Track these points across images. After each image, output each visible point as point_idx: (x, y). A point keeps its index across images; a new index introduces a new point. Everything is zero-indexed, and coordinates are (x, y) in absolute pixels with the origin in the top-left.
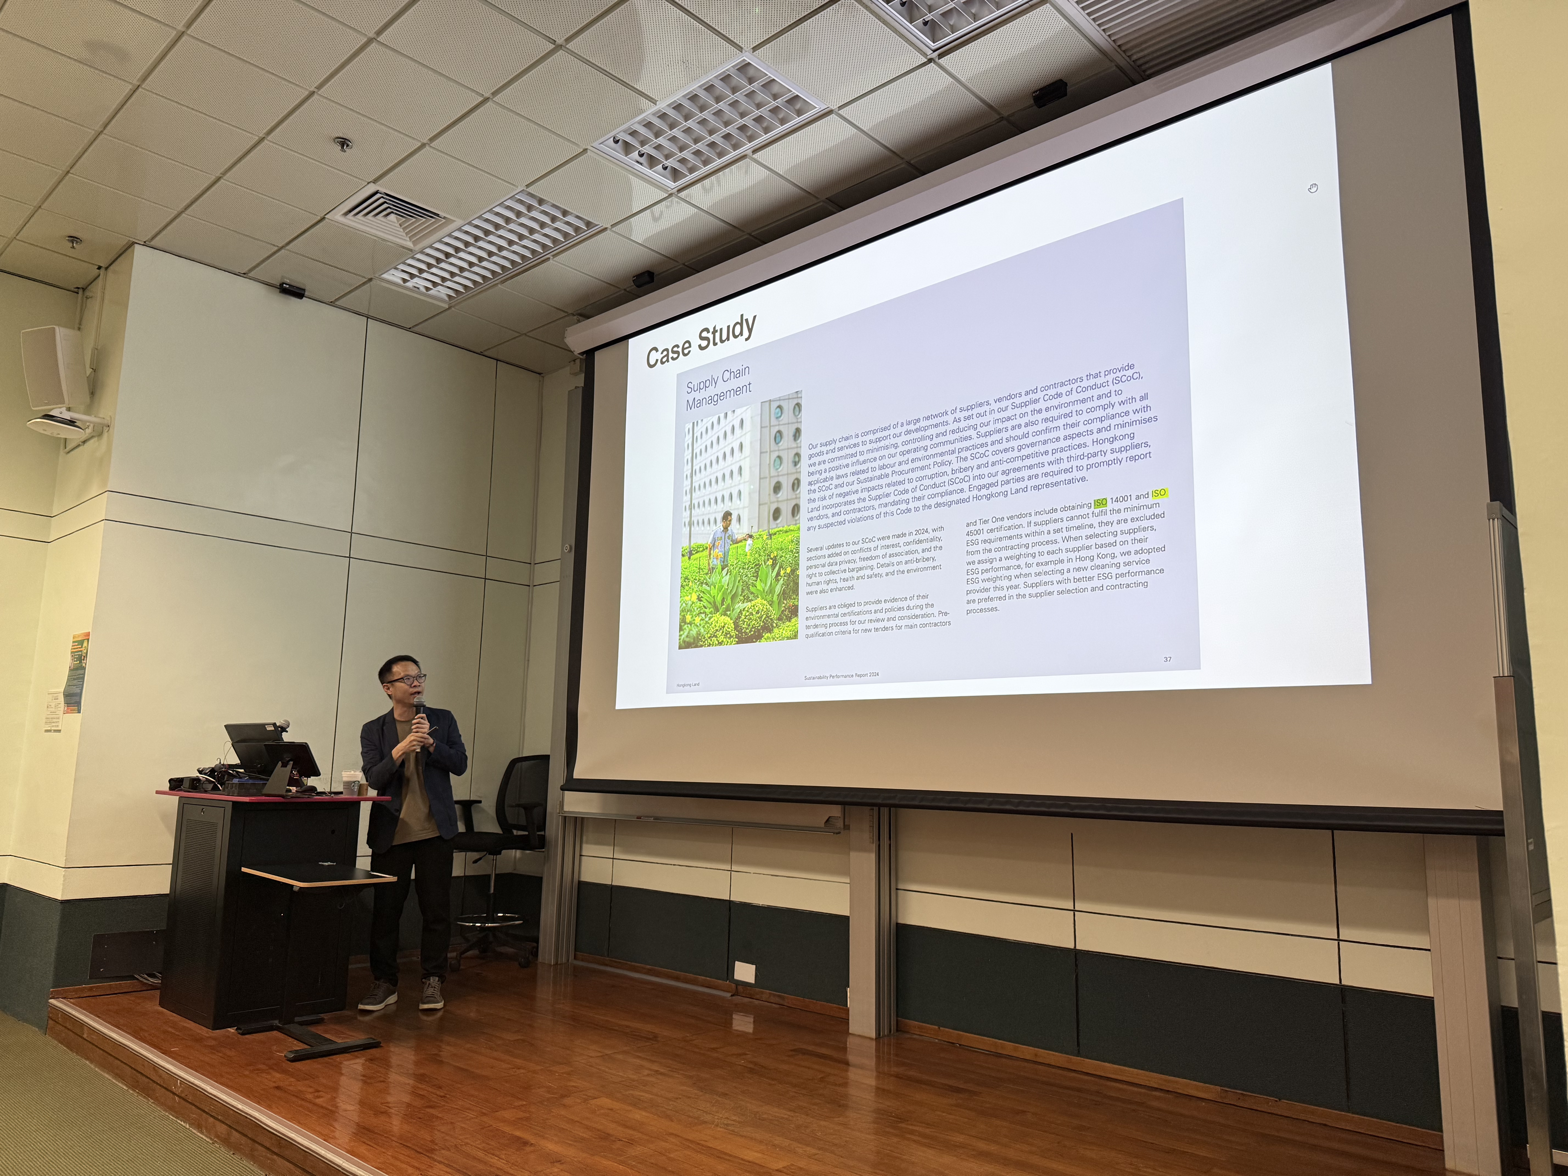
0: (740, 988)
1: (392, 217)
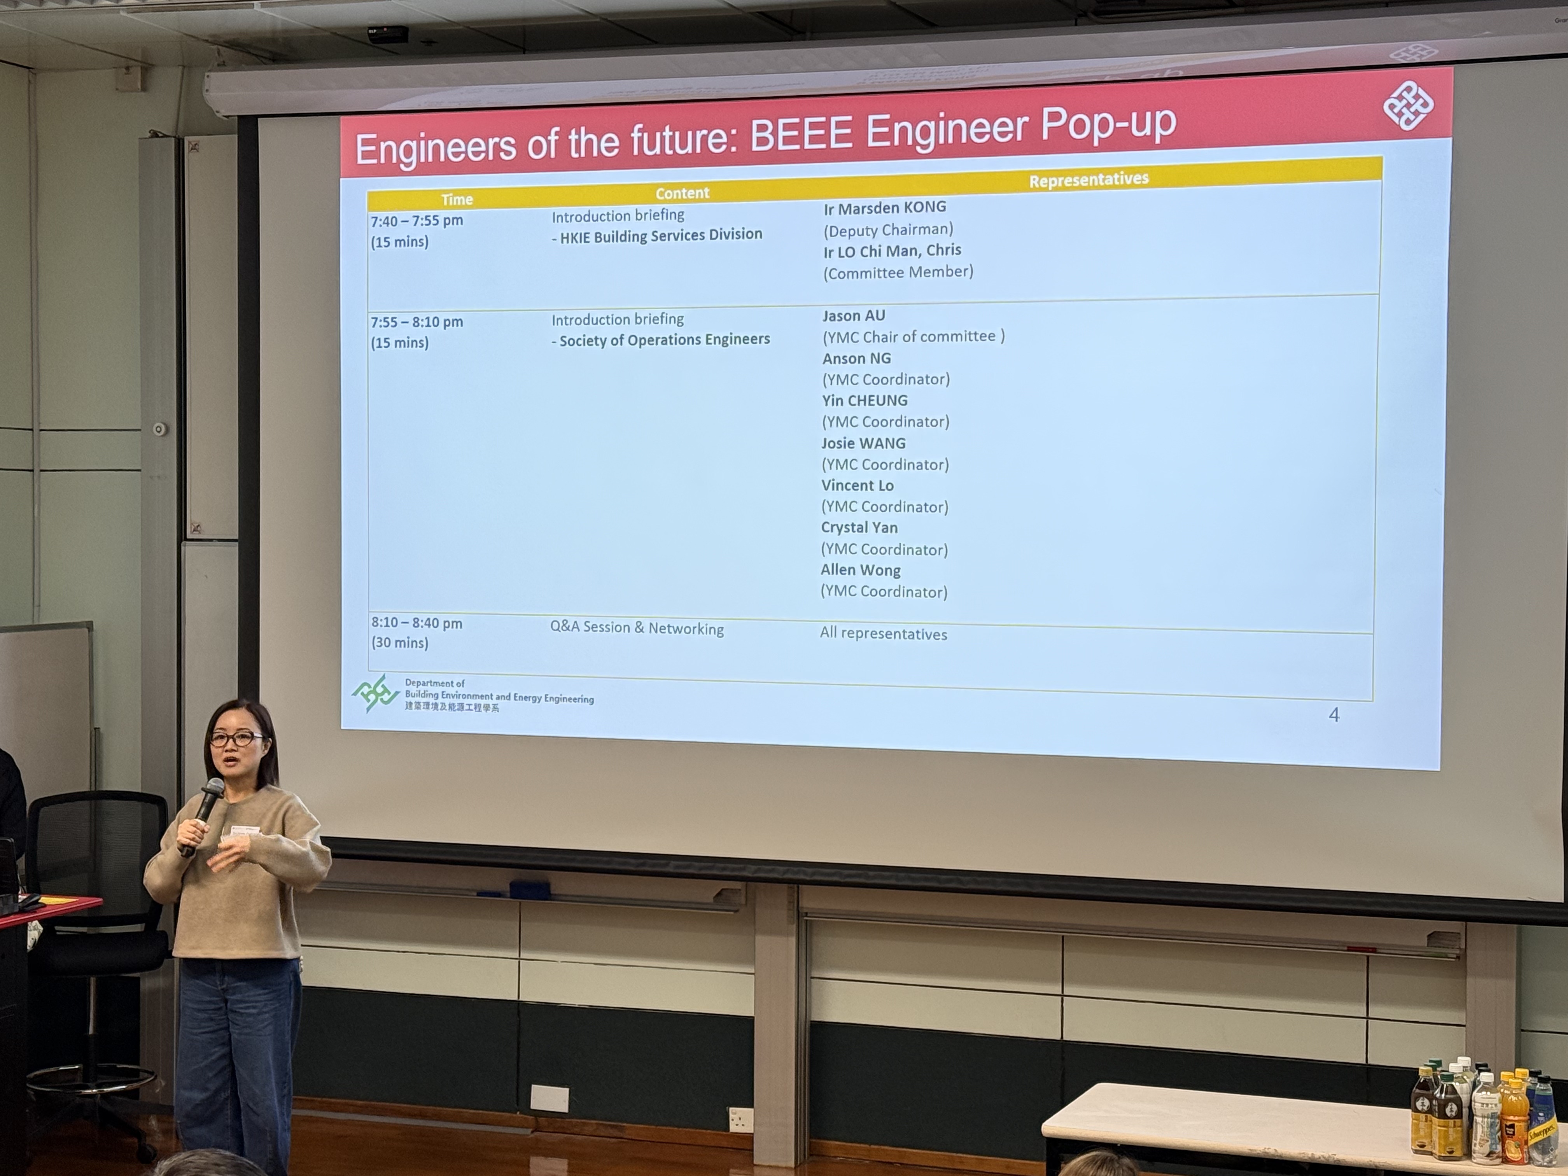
0: (544, 1121)
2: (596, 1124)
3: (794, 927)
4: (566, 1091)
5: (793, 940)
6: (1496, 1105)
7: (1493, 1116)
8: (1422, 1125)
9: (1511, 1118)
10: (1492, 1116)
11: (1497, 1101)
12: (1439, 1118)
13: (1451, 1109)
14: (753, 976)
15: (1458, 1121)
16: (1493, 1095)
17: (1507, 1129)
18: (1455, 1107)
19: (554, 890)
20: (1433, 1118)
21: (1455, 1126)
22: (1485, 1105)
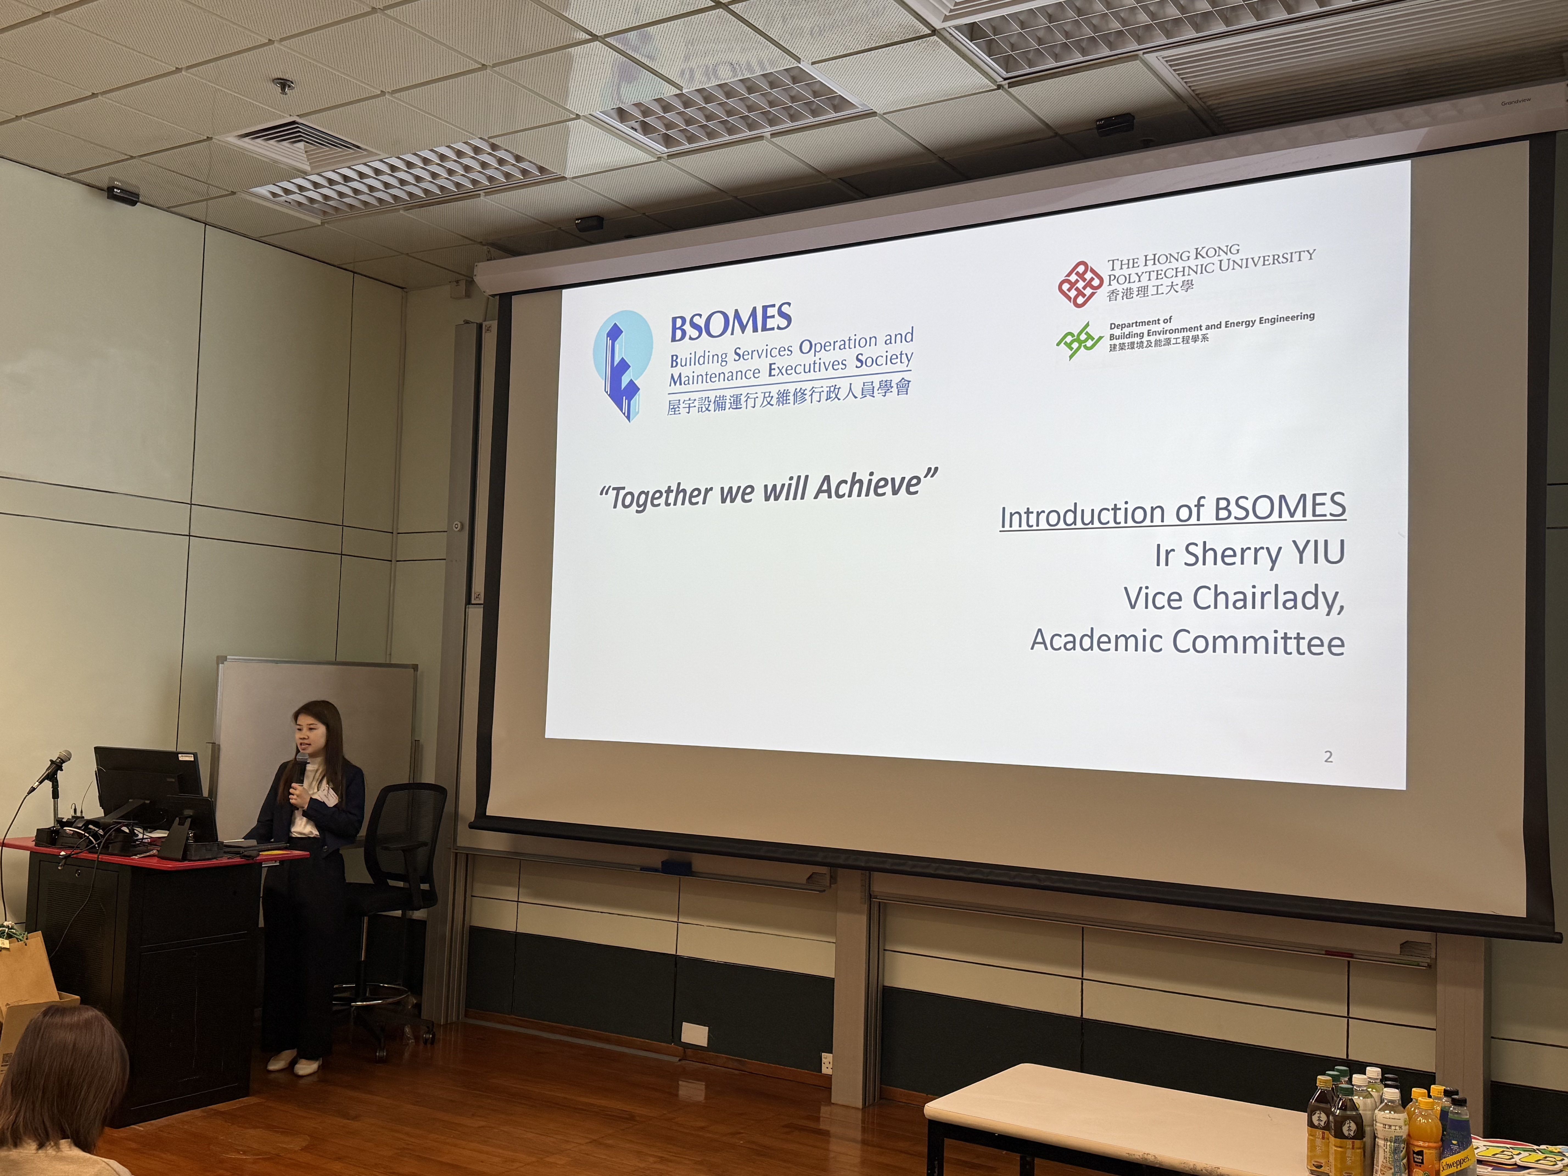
0: (689, 1052)
1: (301, 145)
2: (726, 1057)
3: (865, 907)
4: (706, 1029)
5: (864, 918)
6: (1400, 1127)
7: (1397, 1140)
8: (1319, 1142)
9: (1421, 1143)
10: (1395, 1139)
11: (1401, 1123)
12: (1335, 1137)
13: (1349, 1128)
14: (834, 945)
15: (1358, 1143)
16: (1396, 1116)
17: (1415, 1155)
18: (1353, 1126)
19: (694, 869)
20: (1331, 1136)
21: (1353, 1148)
22: (1387, 1127)
